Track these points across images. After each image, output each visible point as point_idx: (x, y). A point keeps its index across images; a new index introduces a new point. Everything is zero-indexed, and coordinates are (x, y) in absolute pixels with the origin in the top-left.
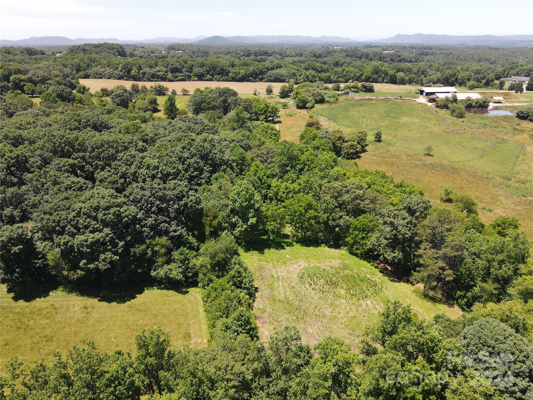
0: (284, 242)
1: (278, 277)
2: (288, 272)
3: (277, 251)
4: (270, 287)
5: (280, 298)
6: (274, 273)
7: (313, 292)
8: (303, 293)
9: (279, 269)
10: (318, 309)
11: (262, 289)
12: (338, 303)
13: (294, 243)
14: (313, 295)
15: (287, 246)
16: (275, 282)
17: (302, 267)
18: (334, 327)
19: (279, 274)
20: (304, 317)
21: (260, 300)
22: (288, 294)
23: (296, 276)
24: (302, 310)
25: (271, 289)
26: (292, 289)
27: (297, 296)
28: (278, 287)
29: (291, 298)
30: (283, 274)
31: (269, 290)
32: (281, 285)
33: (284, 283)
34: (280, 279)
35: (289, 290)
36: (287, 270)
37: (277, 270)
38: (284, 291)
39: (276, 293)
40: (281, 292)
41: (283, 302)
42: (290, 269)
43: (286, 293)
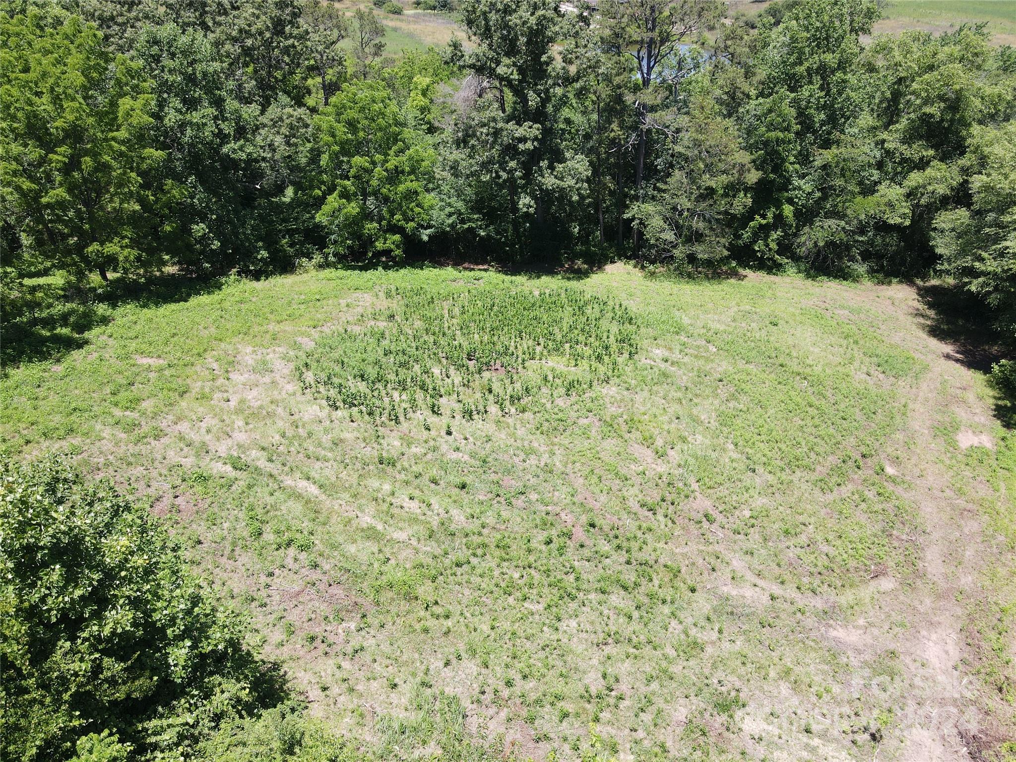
1: (237, 464)
2: (252, 415)
3: (59, 367)
4: (269, 536)
5: (408, 553)
6: (188, 462)
7: (484, 426)
8: (455, 456)
9: (184, 427)
10: (612, 481)
12: (613, 409)
13: (102, 308)
14: (503, 438)
16: (262, 496)
17: (283, 369)
18: (758, 501)
19: (223, 448)
20: (638, 555)
23: (314, 411)
24: (580, 534)
25: (292, 551)
26: (389, 469)
27: (463, 486)
28: (314, 510)
29: (454, 512)
30: (240, 437)
31: (289, 562)
32: (313, 490)
33: (313, 474)
34: (262, 463)
35: (387, 487)
36: (238, 411)
37: (182, 439)
38: (371, 508)
39: (352, 549)
40: (366, 520)
41: (458, 565)
42: (242, 401)
43: (395, 511)
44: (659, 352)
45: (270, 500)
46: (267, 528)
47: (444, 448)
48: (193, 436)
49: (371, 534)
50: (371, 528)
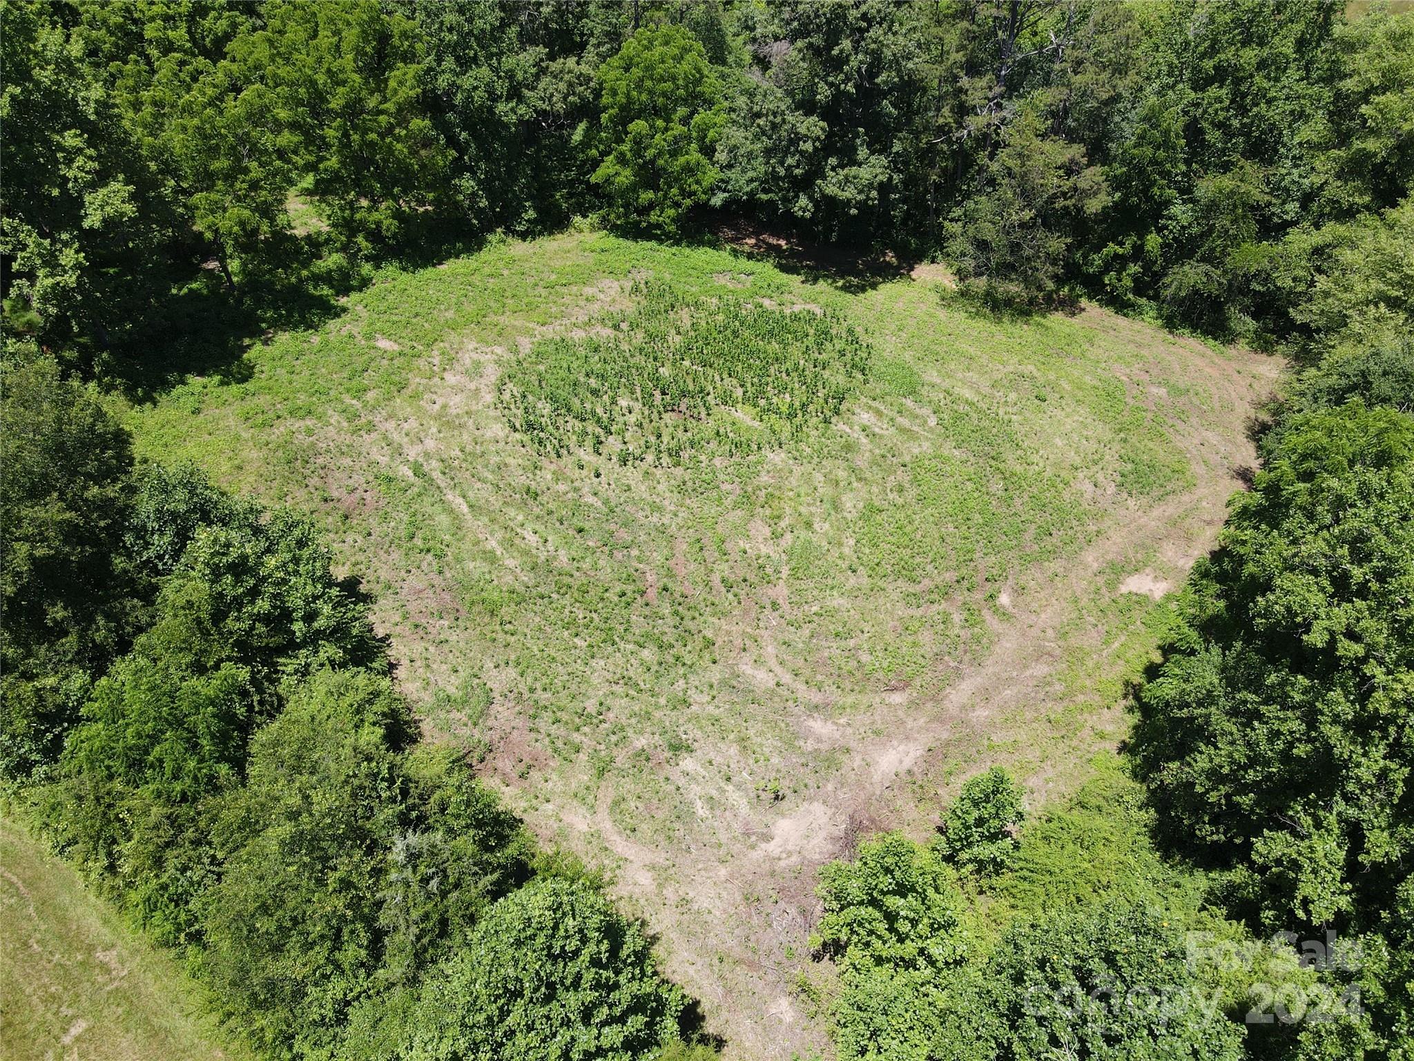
0: (317, 279)
1: (418, 471)
2: (448, 423)
3: (316, 339)
4: (418, 542)
5: (509, 578)
6: (384, 460)
7: (632, 475)
8: (590, 499)
9: (391, 425)
10: (711, 554)
11: (384, 574)
13: (366, 268)
14: (641, 490)
15: (345, 290)
16: (426, 506)
17: (492, 374)
19: (413, 453)
20: (688, 624)
21: (419, 647)
22: (532, 539)
23: (498, 430)
24: (652, 594)
25: (430, 557)
26: (531, 502)
27: (580, 531)
28: (458, 526)
29: (562, 552)
30: (430, 444)
31: (424, 566)
32: (465, 508)
33: (470, 494)
34: (436, 475)
35: (520, 518)
36: (438, 417)
37: (385, 438)
38: (499, 535)
39: (472, 565)
40: (492, 544)
41: (542, 597)
42: (444, 407)
43: (517, 541)
44: (866, 417)
45: (429, 510)
46: (420, 534)
47: (585, 490)
48: (396, 437)
49: (491, 558)
50: (493, 552)
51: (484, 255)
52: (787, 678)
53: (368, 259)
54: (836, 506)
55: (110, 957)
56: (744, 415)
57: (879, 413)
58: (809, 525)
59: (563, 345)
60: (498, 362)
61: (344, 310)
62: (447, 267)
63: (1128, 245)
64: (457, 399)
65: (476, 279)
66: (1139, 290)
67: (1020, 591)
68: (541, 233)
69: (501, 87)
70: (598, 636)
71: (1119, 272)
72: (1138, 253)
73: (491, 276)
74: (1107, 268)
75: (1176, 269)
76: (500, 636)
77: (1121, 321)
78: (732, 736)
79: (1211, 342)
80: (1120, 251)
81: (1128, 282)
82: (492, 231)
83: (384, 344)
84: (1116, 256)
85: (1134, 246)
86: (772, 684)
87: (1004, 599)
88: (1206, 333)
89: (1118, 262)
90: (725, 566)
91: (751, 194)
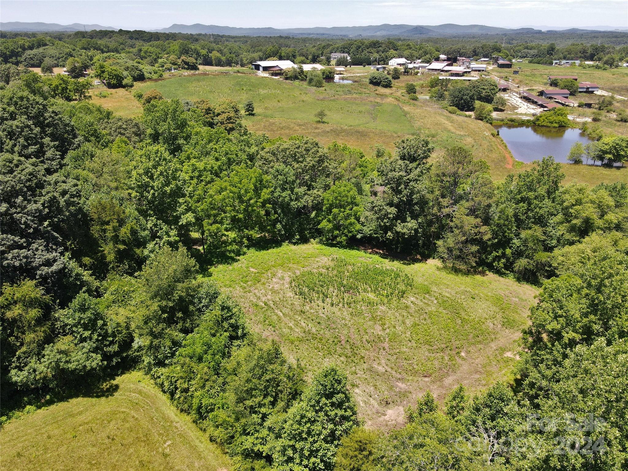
0: (230, 252)
1: (266, 304)
2: (274, 291)
3: (231, 268)
4: (267, 322)
5: (297, 334)
6: (255, 300)
7: (335, 309)
8: (322, 315)
9: (256, 291)
10: (362, 332)
12: (379, 313)
13: (245, 249)
14: (339, 314)
15: (239, 255)
17: (288, 279)
18: (404, 349)
19: (264, 299)
20: (355, 351)
22: (304, 325)
23: (290, 294)
24: (343, 342)
25: (271, 327)
26: (302, 314)
27: (319, 323)
28: (279, 319)
29: (313, 328)
30: (269, 297)
31: (269, 329)
32: (281, 314)
33: (283, 311)
34: (272, 305)
35: (299, 318)
36: (271, 290)
37: (255, 294)
38: (293, 322)
39: (284, 330)
40: (291, 325)
41: (308, 340)
42: (273, 287)
43: (299, 324)
44: (412, 299)
45: (270, 314)
46: (267, 321)
47: (320, 312)
48: (258, 294)
49: (291, 328)
50: (291, 327)
51: (281, 248)
52: (389, 370)
53: (246, 247)
54: (404, 323)
55: (178, 425)
56: (371, 296)
57: (417, 298)
58: (395, 327)
59: (310, 273)
60: (290, 276)
61: (239, 260)
62: (270, 251)
63: (500, 252)
64: (277, 286)
65: (280, 254)
66: (506, 267)
67: (468, 352)
68: (300, 243)
69: (293, 197)
70: (326, 352)
71: (498, 262)
72: (504, 255)
73: (285, 254)
74: (494, 260)
75: (518, 261)
76: (295, 349)
77: (501, 279)
78: (371, 384)
79: (534, 286)
80: (498, 254)
81: (502, 265)
82: (284, 242)
83: (252, 270)
84: (496, 256)
85: (502, 253)
86: (384, 371)
87: (463, 354)
88: (532, 284)
89: (498, 258)
90: (366, 336)
91: (371, 234)
